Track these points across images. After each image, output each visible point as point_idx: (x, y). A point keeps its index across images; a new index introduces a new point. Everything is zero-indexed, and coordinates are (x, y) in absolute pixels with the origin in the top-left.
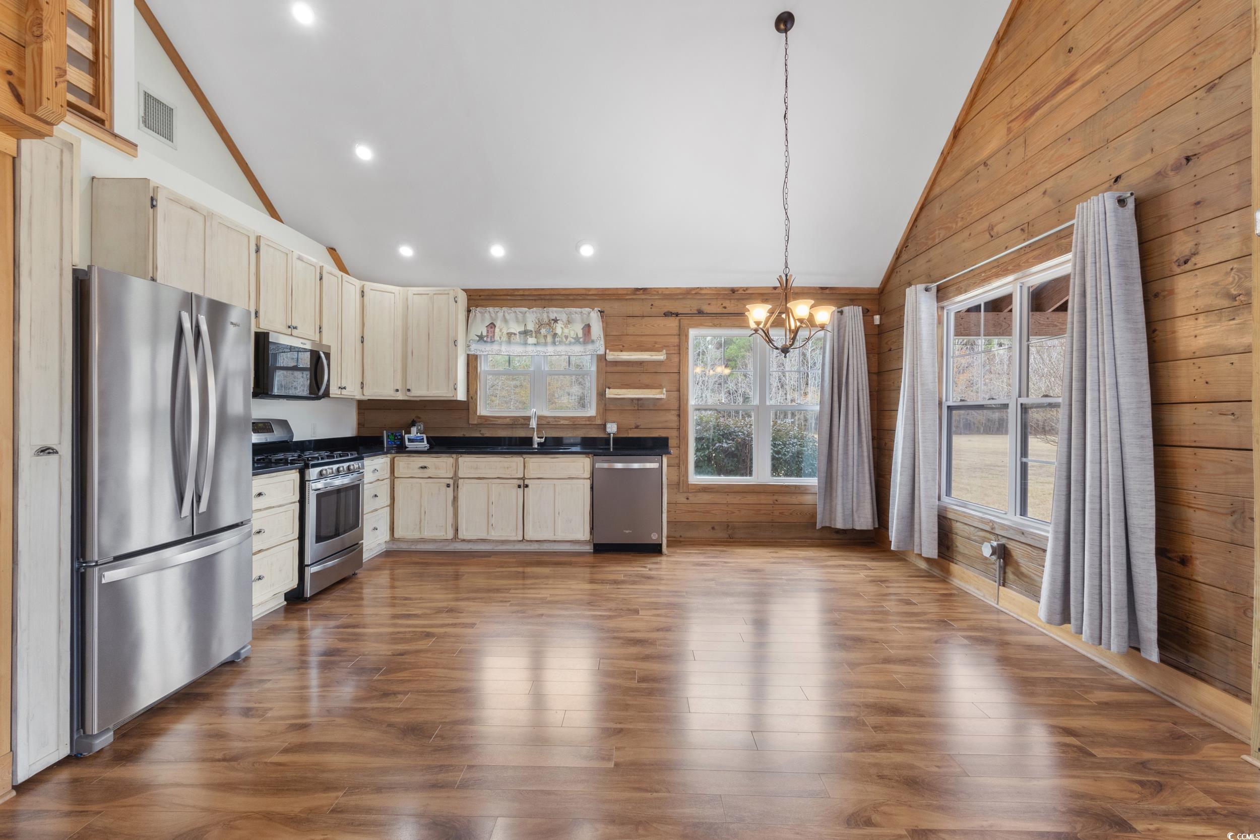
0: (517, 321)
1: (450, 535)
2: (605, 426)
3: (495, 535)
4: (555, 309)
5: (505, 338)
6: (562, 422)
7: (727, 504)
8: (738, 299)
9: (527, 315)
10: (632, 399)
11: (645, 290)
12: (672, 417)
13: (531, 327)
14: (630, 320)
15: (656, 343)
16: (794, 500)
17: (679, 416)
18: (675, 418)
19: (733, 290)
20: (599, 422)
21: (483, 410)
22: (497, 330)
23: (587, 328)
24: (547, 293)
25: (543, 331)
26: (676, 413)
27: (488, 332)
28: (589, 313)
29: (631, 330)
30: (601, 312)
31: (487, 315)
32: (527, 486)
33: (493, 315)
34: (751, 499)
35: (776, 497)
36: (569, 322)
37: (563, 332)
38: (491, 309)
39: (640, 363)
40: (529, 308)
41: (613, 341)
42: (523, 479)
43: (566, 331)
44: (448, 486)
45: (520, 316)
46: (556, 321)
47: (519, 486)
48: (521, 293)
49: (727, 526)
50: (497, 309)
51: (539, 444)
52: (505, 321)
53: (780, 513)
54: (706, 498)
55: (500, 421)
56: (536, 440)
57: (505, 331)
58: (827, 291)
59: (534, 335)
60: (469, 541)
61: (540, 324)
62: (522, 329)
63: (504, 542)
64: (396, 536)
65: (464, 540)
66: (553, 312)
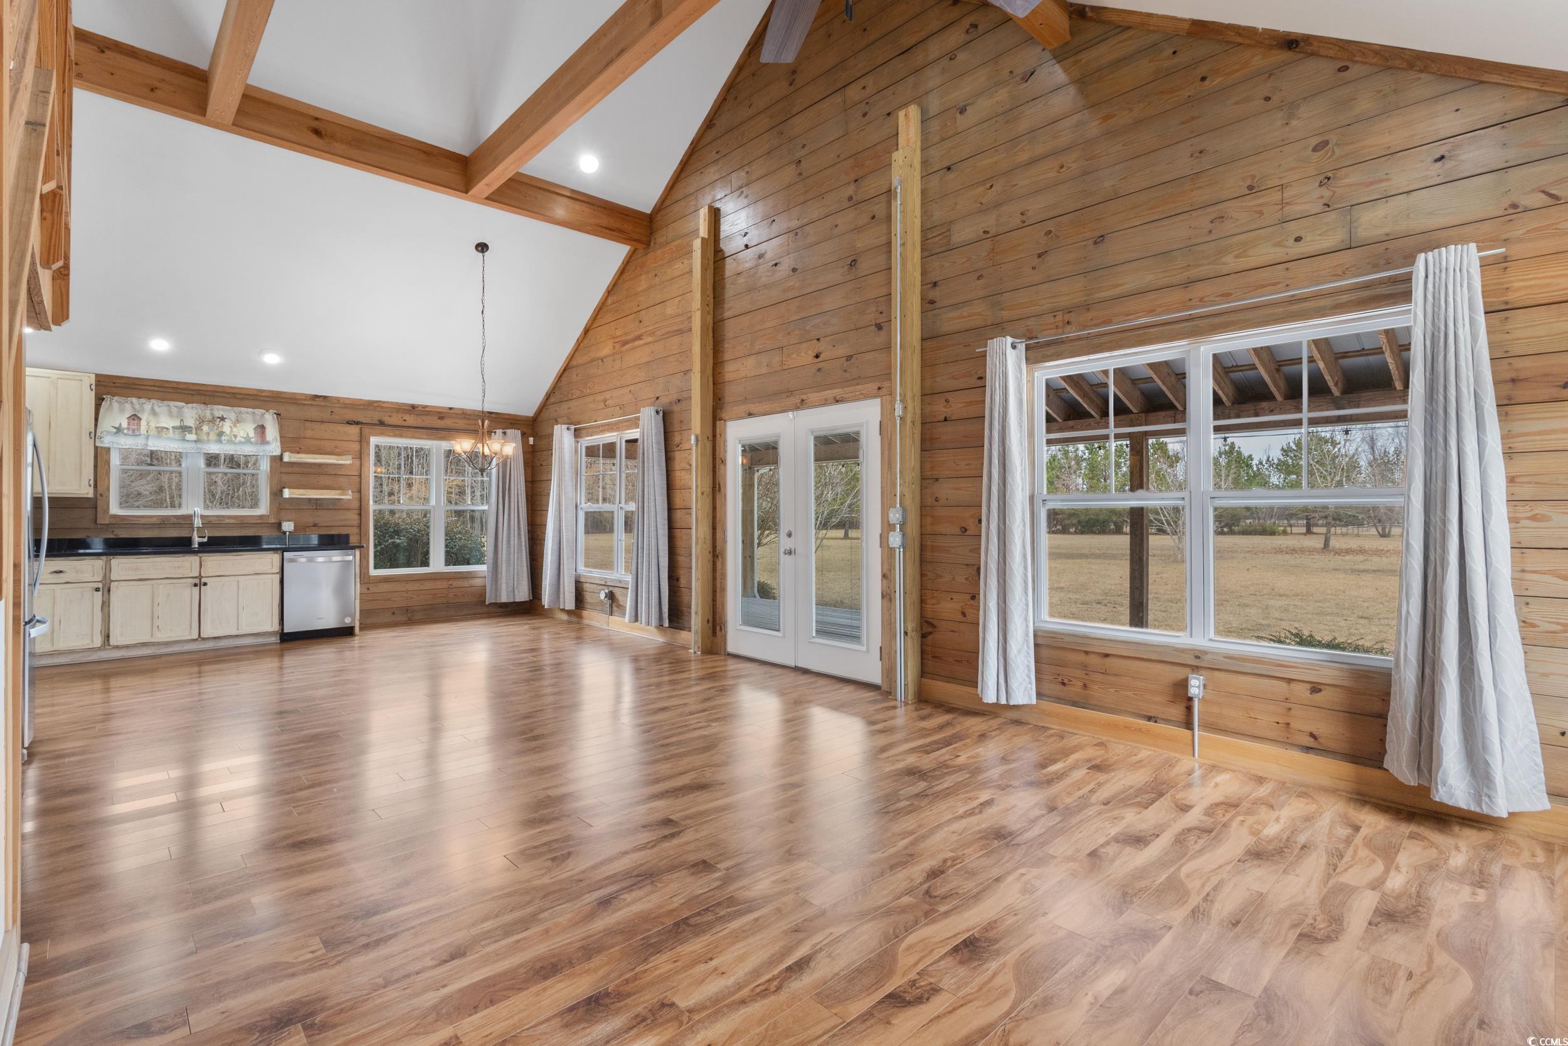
0: (171, 415)
1: (98, 641)
2: (279, 525)
3: (160, 637)
4: (220, 407)
5: (153, 432)
6: (227, 521)
7: (407, 591)
8: (417, 415)
9: (185, 410)
10: (310, 500)
11: (325, 397)
12: (353, 517)
13: (190, 422)
14: (308, 424)
15: (336, 447)
16: (466, 583)
17: (360, 515)
18: (357, 517)
19: (413, 407)
20: (272, 520)
21: (115, 509)
22: (143, 423)
23: (261, 429)
24: (209, 389)
25: (205, 428)
26: (357, 512)
27: (129, 424)
28: (263, 415)
29: (309, 433)
30: (278, 415)
31: (128, 406)
32: (205, 584)
33: (137, 407)
34: (428, 585)
35: (450, 582)
36: (238, 421)
37: (231, 431)
38: (134, 400)
39: (320, 465)
40: (187, 403)
41: (289, 442)
42: (200, 577)
43: (235, 430)
44: (97, 590)
45: (174, 410)
46: (222, 419)
47: (196, 585)
48: (175, 386)
49: (407, 610)
50: (143, 400)
51: (200, 544)
52: (154, 413)
53: (454, 596)
54: (386, 587)
55: (142, 521)
56: (196, 540)
57: (153, 425)
59: (194, 431)
60: (127, 647)
61: (201, 421)
62: (178, 424)
65: (117, 647)
66: (219, 410)
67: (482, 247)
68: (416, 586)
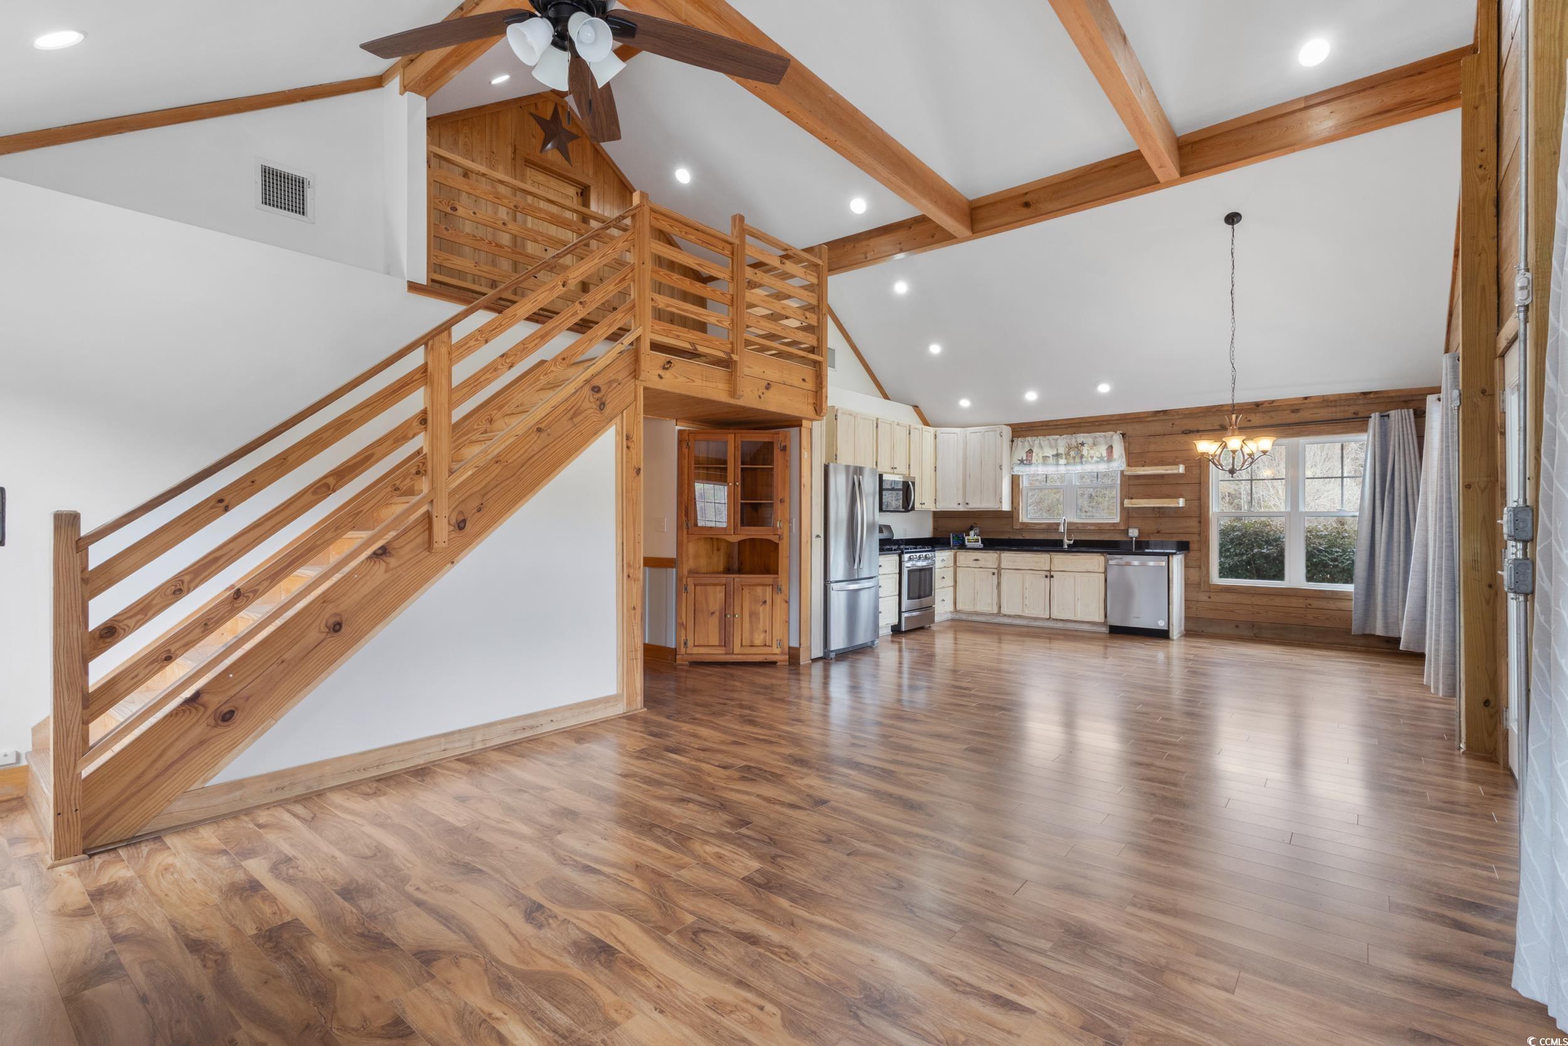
0: (1051, 446)
1: (995, 611)
2: (1127, 530)
3: (1027, 613)
4: (1082, 435)
5: (1040, 461)
6: (1089, 527)
7: (1253, 605)
8: (1264, 412)
9: (1059, 441)
10: (1154, 508)
11: (1165, 412)
12: (1193, 523)
13: (1061, 450)
14: (1152, 439)
15: (1177, 457)
16: (1332, 605)
17: (1200, 522)
18: (1197, 525)
19: (1258, 405)
20: (1122, 527)
21: (1024, 517)
22: (1034, 454)
23: (1110, 448)
24: (1076, 421)
25: (1072, 453)
26: (1197, 520)
27: (1027, 456)
28: (1112, 436)
29: (1152, 447)
30: (1123, 435)
31: (1026, 444)
32: (1052, 577)
33: (1031, 443)
34: (1278, 601)
35: (1309, 601)
36: (1094, 444)
37: (1088, 453)
38: (1029, 439)
39: (1162, 476)
40: (1061, 435)
41: (1132, 458)
42: (1050, 571)
43: (1092, 452)
44: (994, 574)
45: (1053, 443)
46: (1083, 444)
47: (1046, 577)
48: (1055, 423)
49: (1252, 625)
50: (1034, 438)
51: (1069, 545)
52: (1041, 447)
53: (1314, 617)
54: (1229, 597)
55: (1037, 527)
56: (1066, 542)
57: (1041, 455)
58: (1372, 396)
59: (1064, 457)
60: (1010, 616)
61: (1070, 448)
62: (1055, 453)
63: (1035, 619)
64: (958, 608)
65: (1005, 615)
66: (1081, 437)
67: (1232, 219)
68: (1263, 601)
